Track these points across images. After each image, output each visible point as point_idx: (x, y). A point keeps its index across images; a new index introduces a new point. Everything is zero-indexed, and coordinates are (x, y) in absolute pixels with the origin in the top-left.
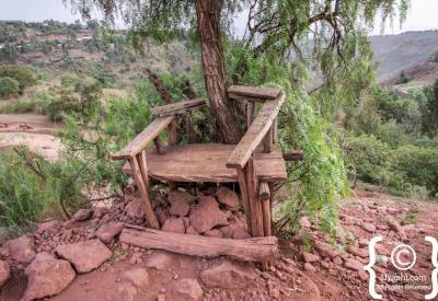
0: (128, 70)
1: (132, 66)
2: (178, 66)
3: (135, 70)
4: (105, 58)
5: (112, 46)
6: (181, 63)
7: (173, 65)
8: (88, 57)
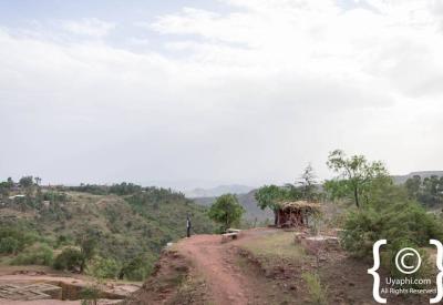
0: (63, 228)
1: (67, 224)
2: (118, 221)
3: (71, 228)
4: (39, 216)
5: (47, 203)
6: (121, 219)
7: (112, 221)
8: (19, 215)
